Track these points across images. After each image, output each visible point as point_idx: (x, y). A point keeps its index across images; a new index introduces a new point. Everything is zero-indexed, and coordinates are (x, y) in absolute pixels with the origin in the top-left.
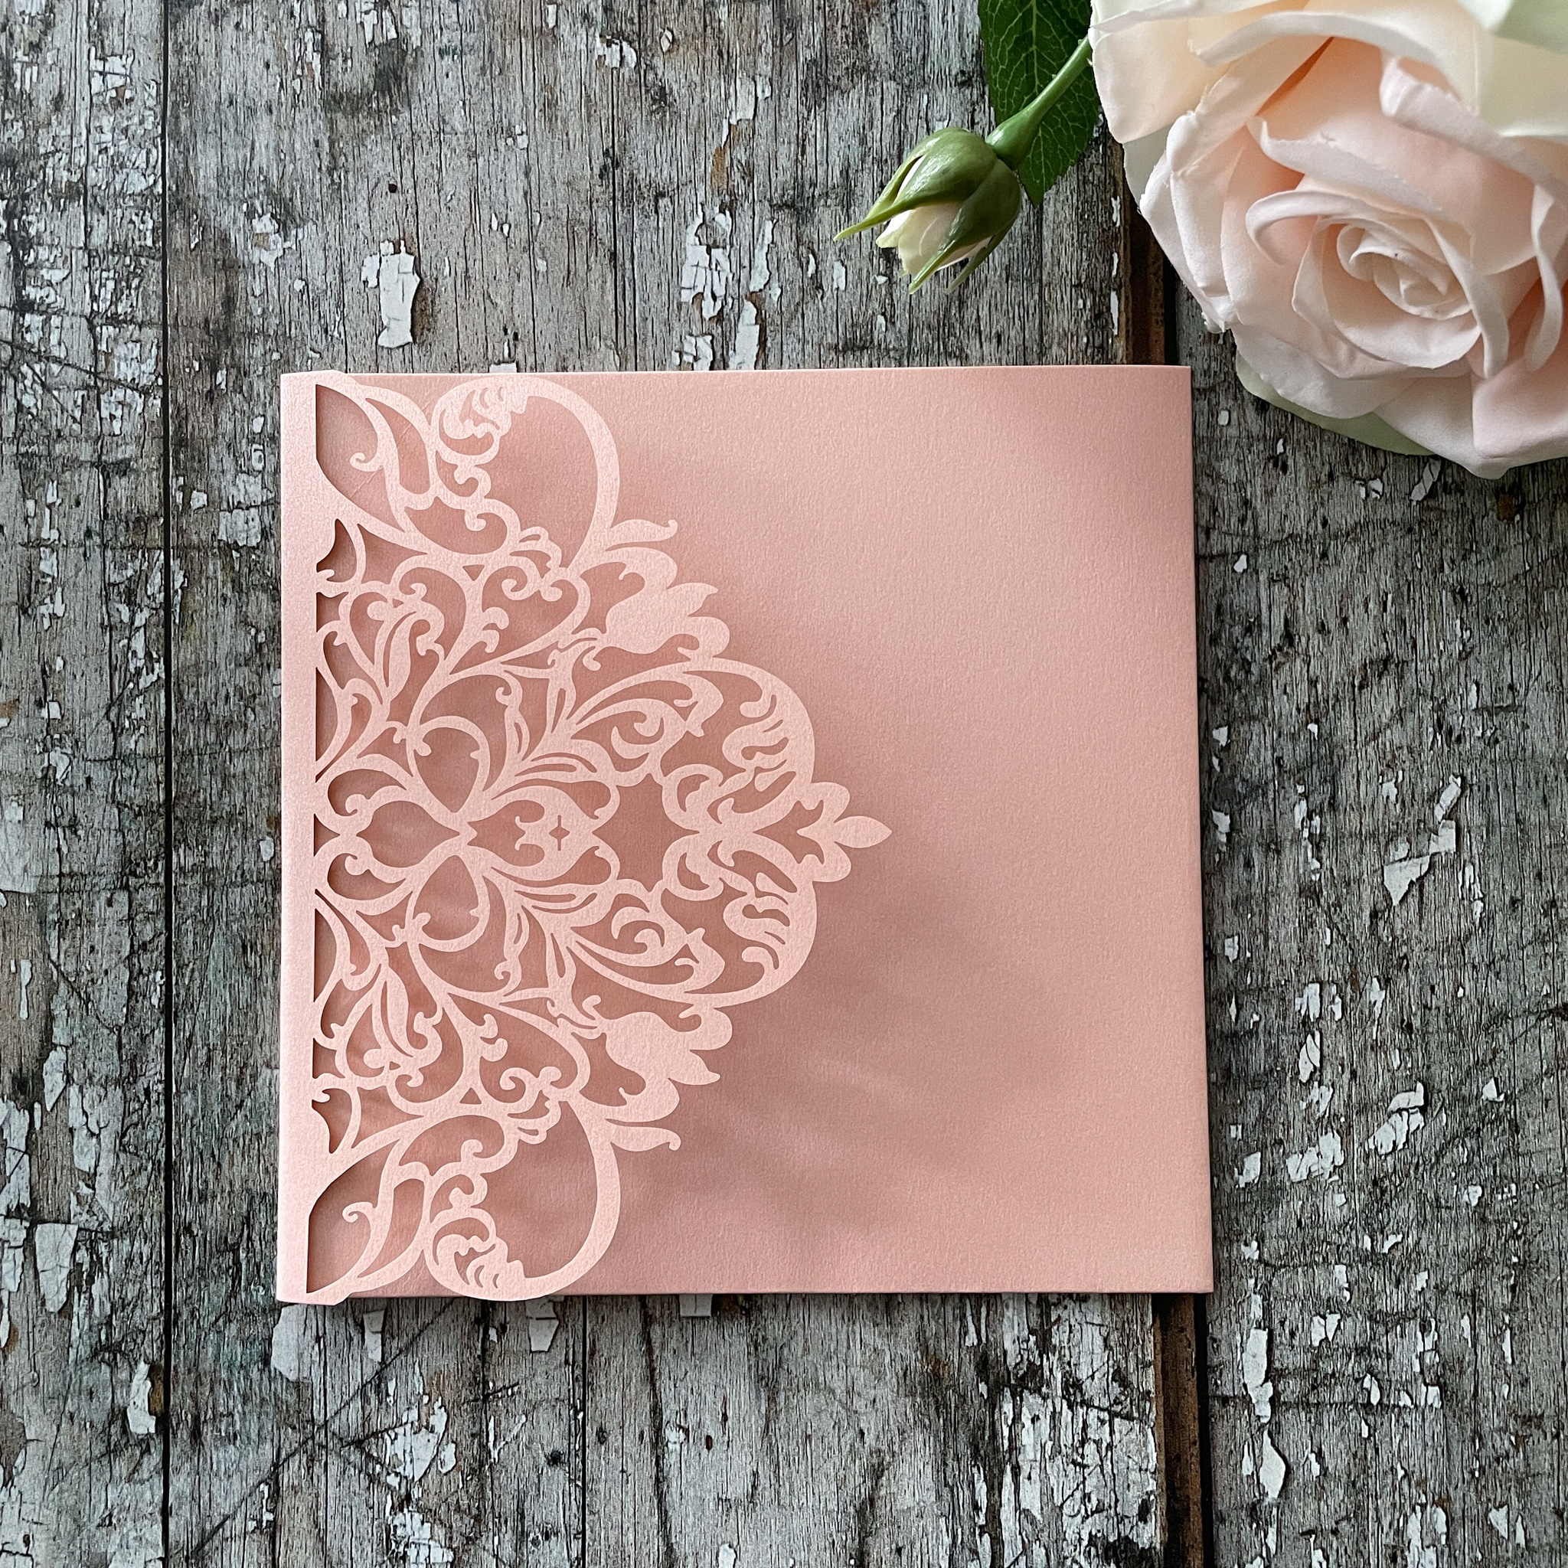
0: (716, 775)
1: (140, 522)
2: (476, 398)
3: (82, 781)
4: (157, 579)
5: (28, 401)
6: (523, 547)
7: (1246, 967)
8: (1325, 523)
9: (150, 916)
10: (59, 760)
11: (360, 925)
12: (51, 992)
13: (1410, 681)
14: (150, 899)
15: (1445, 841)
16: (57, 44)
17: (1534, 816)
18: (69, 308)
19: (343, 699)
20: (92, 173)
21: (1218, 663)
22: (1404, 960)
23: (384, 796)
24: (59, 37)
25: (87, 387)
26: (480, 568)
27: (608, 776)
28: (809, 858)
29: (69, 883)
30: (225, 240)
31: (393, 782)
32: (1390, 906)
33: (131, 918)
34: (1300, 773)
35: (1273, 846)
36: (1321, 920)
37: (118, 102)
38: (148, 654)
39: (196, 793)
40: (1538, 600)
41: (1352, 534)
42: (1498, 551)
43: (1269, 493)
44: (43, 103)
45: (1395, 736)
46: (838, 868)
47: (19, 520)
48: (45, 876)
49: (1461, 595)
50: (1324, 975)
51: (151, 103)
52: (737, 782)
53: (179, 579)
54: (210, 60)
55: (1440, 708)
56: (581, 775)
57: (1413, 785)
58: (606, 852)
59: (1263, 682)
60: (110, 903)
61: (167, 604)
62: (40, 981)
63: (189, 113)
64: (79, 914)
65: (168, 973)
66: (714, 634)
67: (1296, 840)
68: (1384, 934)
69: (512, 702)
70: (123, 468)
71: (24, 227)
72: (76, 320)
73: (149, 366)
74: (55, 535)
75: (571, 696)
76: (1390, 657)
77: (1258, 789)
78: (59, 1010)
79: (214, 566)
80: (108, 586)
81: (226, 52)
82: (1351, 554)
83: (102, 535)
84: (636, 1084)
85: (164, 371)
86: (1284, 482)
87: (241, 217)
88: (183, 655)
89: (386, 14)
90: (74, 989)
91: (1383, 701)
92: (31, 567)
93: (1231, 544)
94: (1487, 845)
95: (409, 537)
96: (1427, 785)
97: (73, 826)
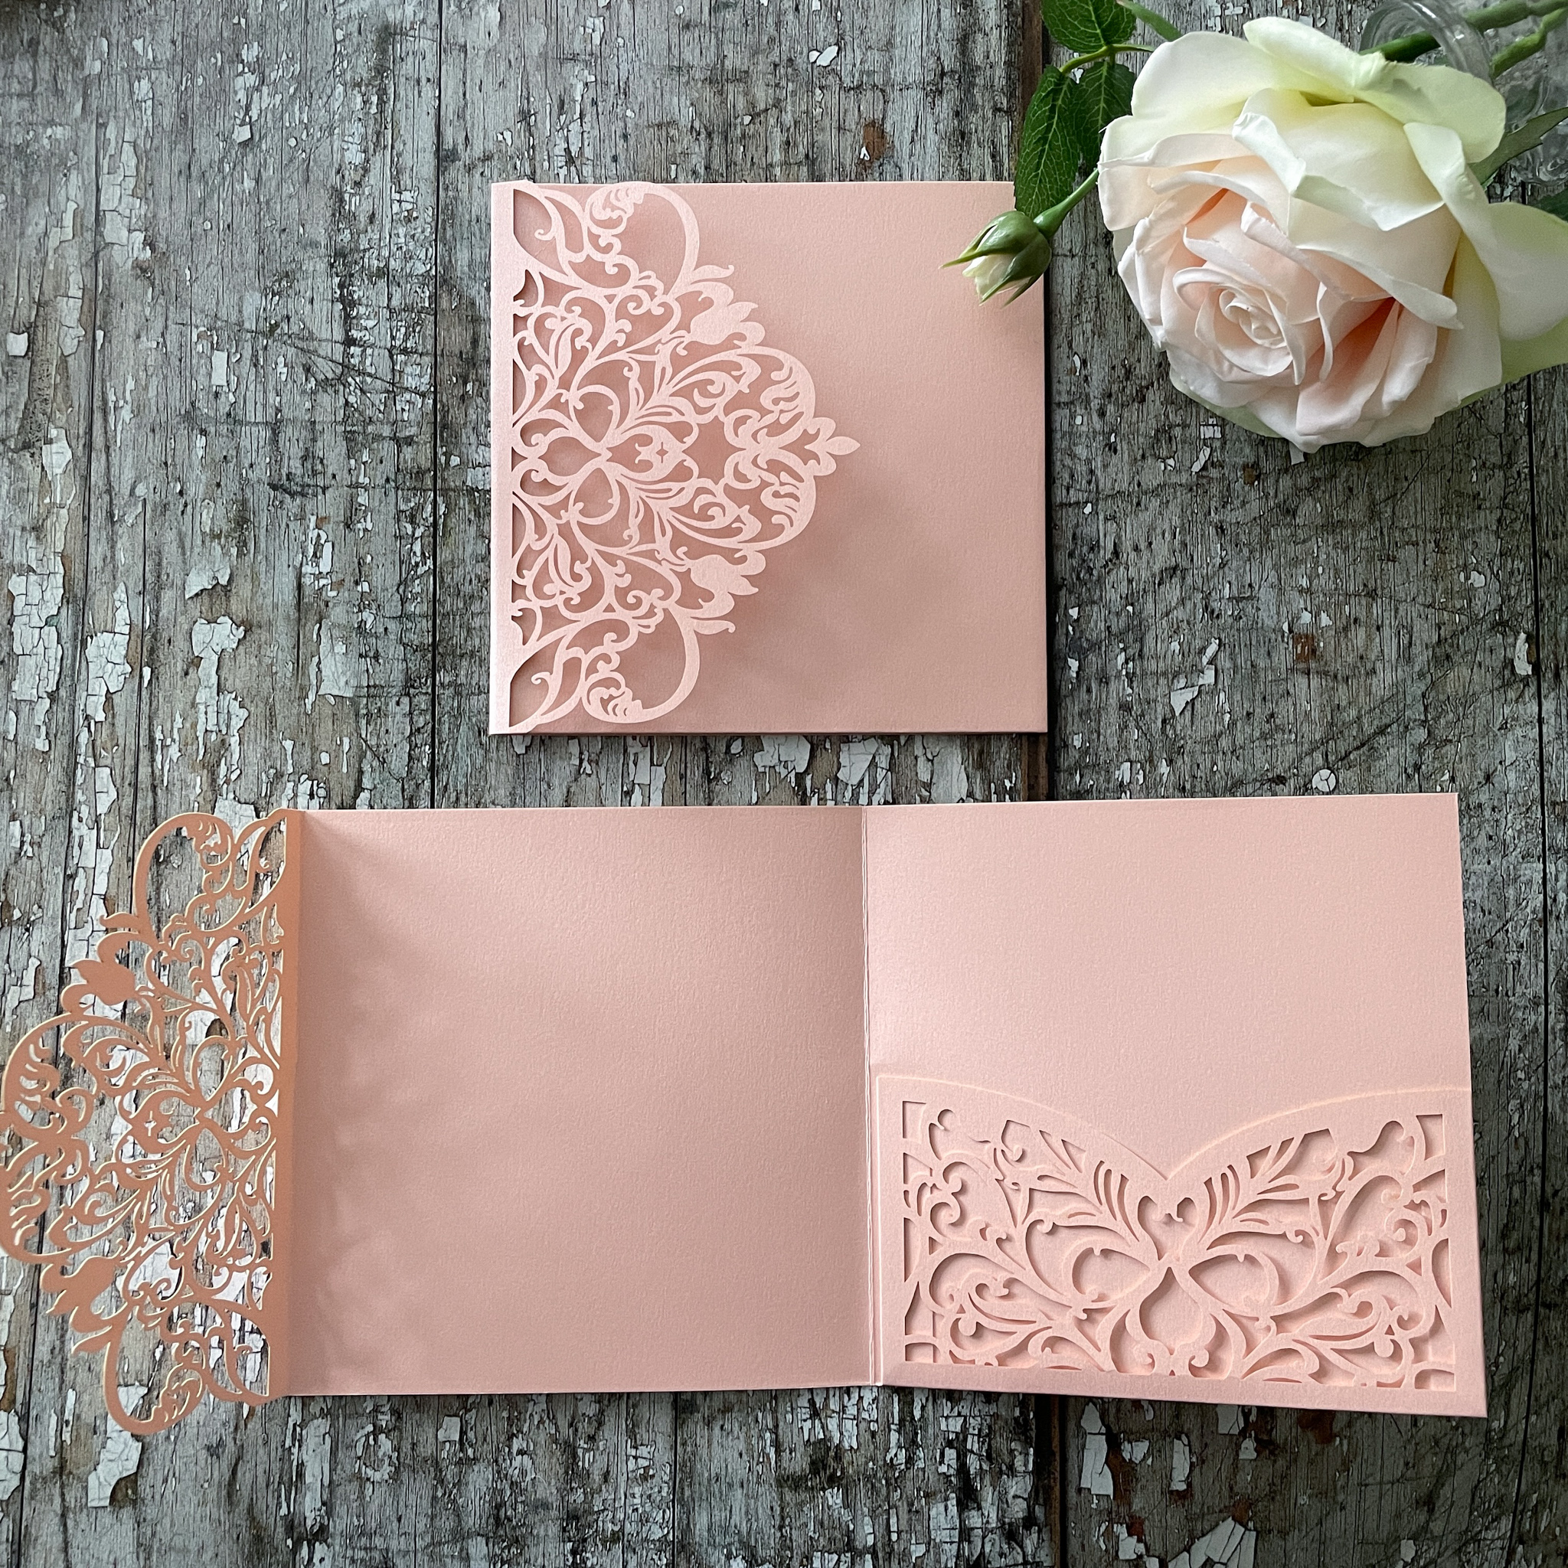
0: (756, 415)
1: (420, 473)
2: (612, 196)
3: (382, 630)
4: (429, 508)
5: (352, 399)
6: (642, 283)
7: (1087, 752)
8: (1139, 485)
9: (422, 712)
10: (368, 617)
11: (540, 511)
12: (362, 757)
13: (1189, 581)
14: (423, 702)
15: (1208, 677)
16: (372, 182)
17: (1261, 664)
18: (378, 343)
19: (530, 377)
20: (392, 262)
21: (1073, 569)
22: (1180, 751)
23: (555, 434)
24: (373, 179)
25: (388, 392)
26: (615, 296)
27: (693, 419)
28: (812, 462)
29: (374, 691)
30: (473, 304)
31: (560, 425)
32: (1174, 716)
33: (411, 713)
34: (1121, 636)
35: (1104, 680)
36: (1132, 724)
37: (409, 219)
38: (423, 554)
39: (451, 638)
40: (1267, 533)
41: (1155, 492)
42: (1244, 503)
43: (1105, 466)
44: (363, 219)
45: (1179, 614)
46: (828, 467)
47: (346, 471)
48: (359, 687)
49: (1221, 529)
50: (1133, 756)
51: (429, 220)
52: (769, 419)
53: (442, 509)
54: (464, 195)
55: (1207, 597)
56: (676, 417)
57: (1189, 644)
58: (690, 463)
59: (1100, 581)
60: (398, 704)
61: (435, 524)
62: (355, 750)
63: (452, 226)
64: (379, 710)
65: (433, 746)
66: (755, 332)
67: (1118, 676)
68: (1170, 733)
69: (633, 376)
70: (409, 441)
71: (350, 294)
72: (382, 351)
73: (426, 379)
74: (367, 480)
75: (669, 371)
76: (1177, 566)
77: (1095, 646)
78: (366, 768)
79: (463, 501)
80: (400, 512)
81: (475, 190)
82: (1155, 503)
83: (395, 481)
84: (709, 596)
85: (435, 382)
86: (1115, 459)
87: (483, 290)
88: (444, 555)
89: (573, 169)
90: (376, 756)
91: (1172, 592)
92: (352, 500)
93: (1082, 497)
94: (1233, 680)
95: (572, 279)
96: (1198, 643)
97: (376, 657)
